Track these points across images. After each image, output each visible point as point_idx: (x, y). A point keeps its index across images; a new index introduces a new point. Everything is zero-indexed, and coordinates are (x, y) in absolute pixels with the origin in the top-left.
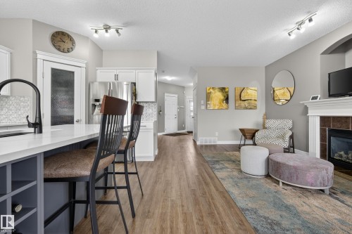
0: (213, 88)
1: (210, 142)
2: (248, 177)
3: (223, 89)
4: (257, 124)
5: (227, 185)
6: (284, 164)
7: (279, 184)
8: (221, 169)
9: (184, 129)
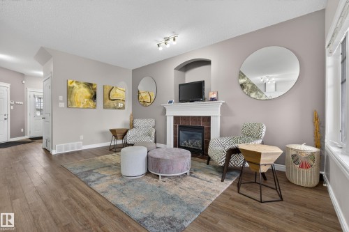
0: (77, 82)
1: (73, 148)
2: (131, 181)
3: (89, 85)
4: (125, 124)
5: (113, 197)
6: (163, 159)
7: (158, 178)
8: (98, 179)
9: (23, 134)
